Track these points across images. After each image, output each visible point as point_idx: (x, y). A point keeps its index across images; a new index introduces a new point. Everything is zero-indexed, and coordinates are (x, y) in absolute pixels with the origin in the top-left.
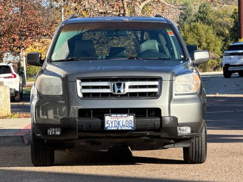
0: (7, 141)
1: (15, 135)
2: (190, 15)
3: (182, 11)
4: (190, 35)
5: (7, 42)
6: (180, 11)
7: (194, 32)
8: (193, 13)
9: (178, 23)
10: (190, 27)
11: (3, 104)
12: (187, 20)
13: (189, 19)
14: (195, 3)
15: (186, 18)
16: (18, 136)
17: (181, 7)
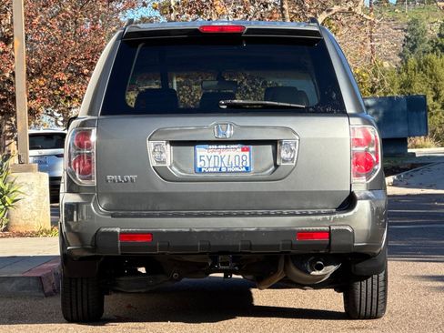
0: (9, 287)
1: (26, 275)
2: (423, 41)
3: (407, 34)
4: (418, 76)
5: (45, 88)
6: (404, 33)
7: (425, 72)
8: (428, 38)
9: (400, 55)
10: (418, 62)
11: (34, 208)
12: (417, 50)
13: (420, 48)
14: (431, 20)
15: (415, 47)
16: (29, 277)
17: (406, 27)
